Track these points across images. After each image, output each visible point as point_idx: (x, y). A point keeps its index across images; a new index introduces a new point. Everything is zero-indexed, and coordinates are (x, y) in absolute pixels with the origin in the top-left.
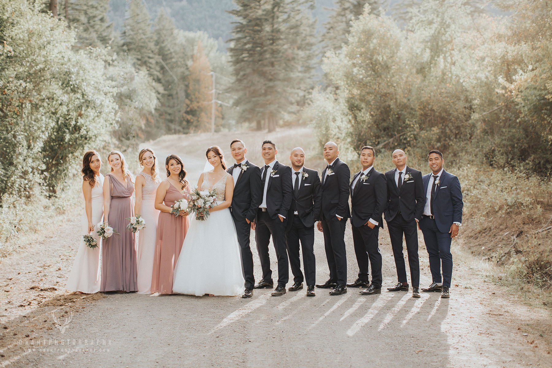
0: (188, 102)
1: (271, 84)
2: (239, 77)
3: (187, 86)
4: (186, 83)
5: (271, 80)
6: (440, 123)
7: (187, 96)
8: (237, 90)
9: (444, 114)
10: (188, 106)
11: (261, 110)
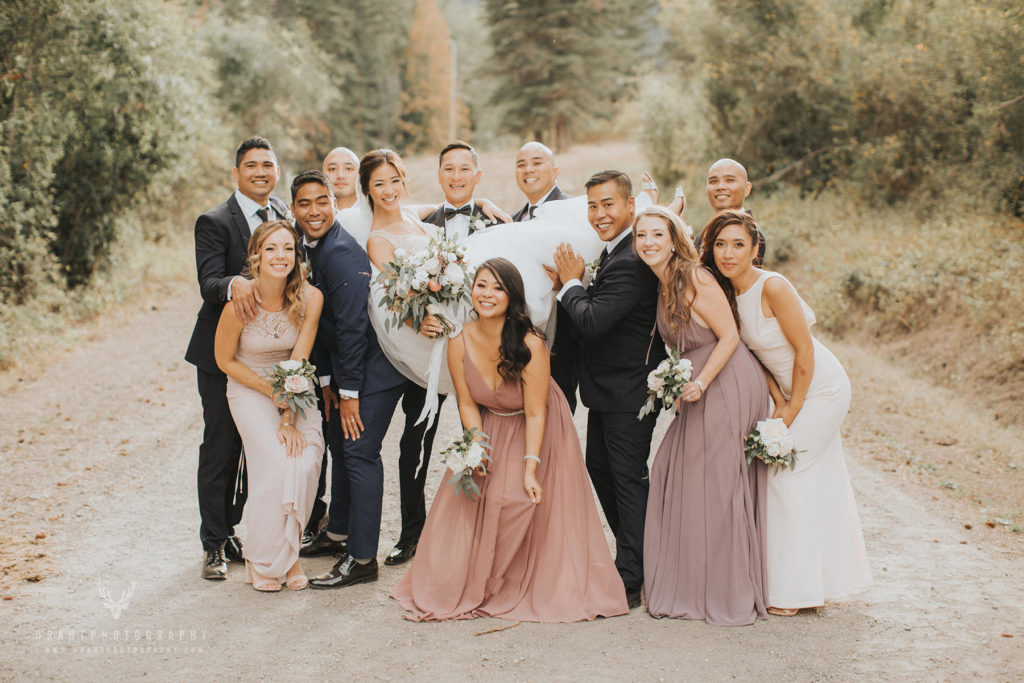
0: (405, 97)
1: (561, 60)
2: (500, 48)
3: (404, 68)
4: (402, 61)
5: (560, 53)
6: (902, 128)
7: (405, 86)
8: (497, 74)
9: (910, 109)
10: (405, 105)
11: (542, 110)
